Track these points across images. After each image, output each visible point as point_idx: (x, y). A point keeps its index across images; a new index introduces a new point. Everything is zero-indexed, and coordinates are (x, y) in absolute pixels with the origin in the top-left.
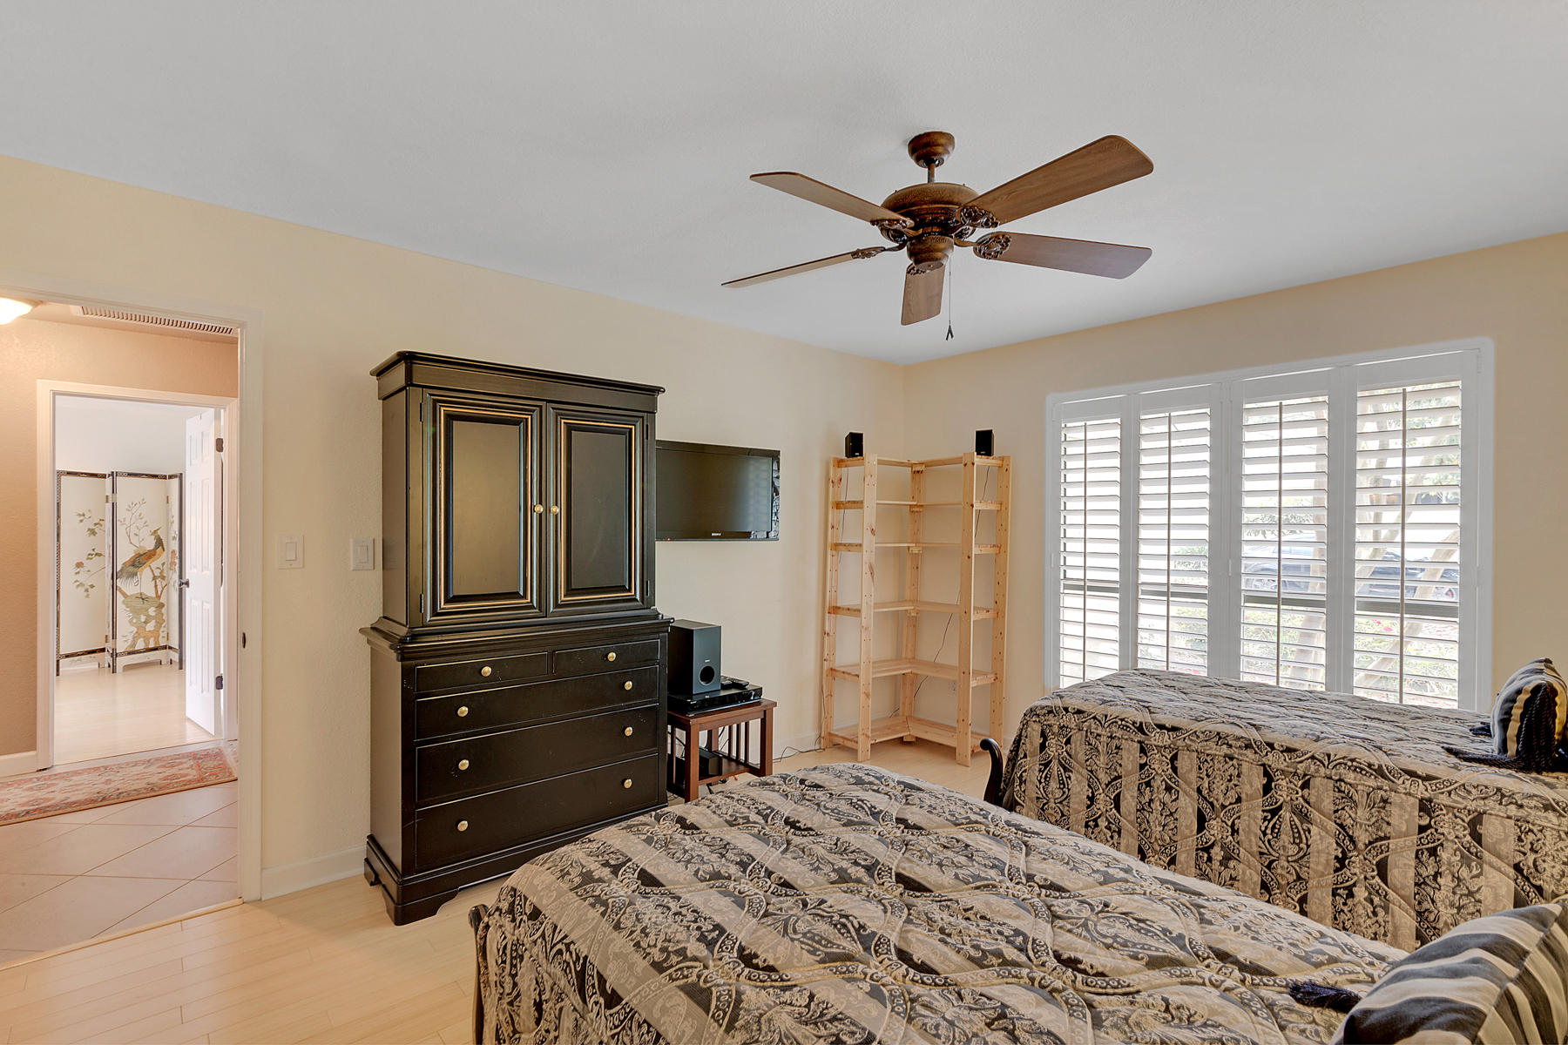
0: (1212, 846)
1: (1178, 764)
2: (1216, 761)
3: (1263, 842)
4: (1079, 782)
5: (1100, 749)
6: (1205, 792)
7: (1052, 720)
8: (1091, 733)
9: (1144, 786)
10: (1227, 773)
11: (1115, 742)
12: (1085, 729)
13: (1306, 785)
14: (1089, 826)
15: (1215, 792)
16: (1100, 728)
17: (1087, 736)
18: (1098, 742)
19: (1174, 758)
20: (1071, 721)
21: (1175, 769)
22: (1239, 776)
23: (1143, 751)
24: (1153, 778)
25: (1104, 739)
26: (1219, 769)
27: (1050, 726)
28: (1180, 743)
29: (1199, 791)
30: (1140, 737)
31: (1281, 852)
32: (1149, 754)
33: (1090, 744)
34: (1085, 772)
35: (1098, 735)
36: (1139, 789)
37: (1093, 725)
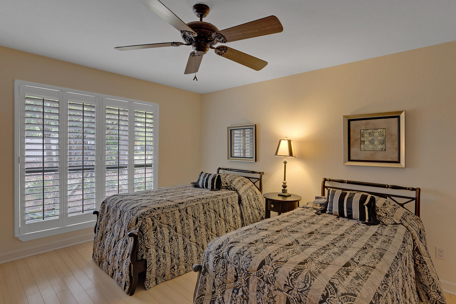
0: (197, 228)
1: (188, 211)
2: (194, 207)
3: (205, 221)
4: (165, 230)
5: (170, 216)
6: (194, 216)
7: (154, 214)
8: (166, 213)
9: (182, 221)
10: (197, 208)
11: (173, 212)
12: (164, 212)
13: (209, 205)
14: (171, 241)
15: (196, 214)
16: (168, 210)
17: (166, 214)
18: (169, 215)
19: (187, 210)
20: (159, 212)
21: (187, 213)
22: (199, 208)
23: (180, 212)
24: (183, 218)
25: (170, 213)
26: (195, 208)
27: (154, 216)
28: (187, 206)
29: (193, 216)
30: (178, 208)
31: (208, 221)
32: (181, 212)
33: (167, 216)
34: (166, 226)
35: (168, 212)
36: (181, 223)
37: (166, 210)
